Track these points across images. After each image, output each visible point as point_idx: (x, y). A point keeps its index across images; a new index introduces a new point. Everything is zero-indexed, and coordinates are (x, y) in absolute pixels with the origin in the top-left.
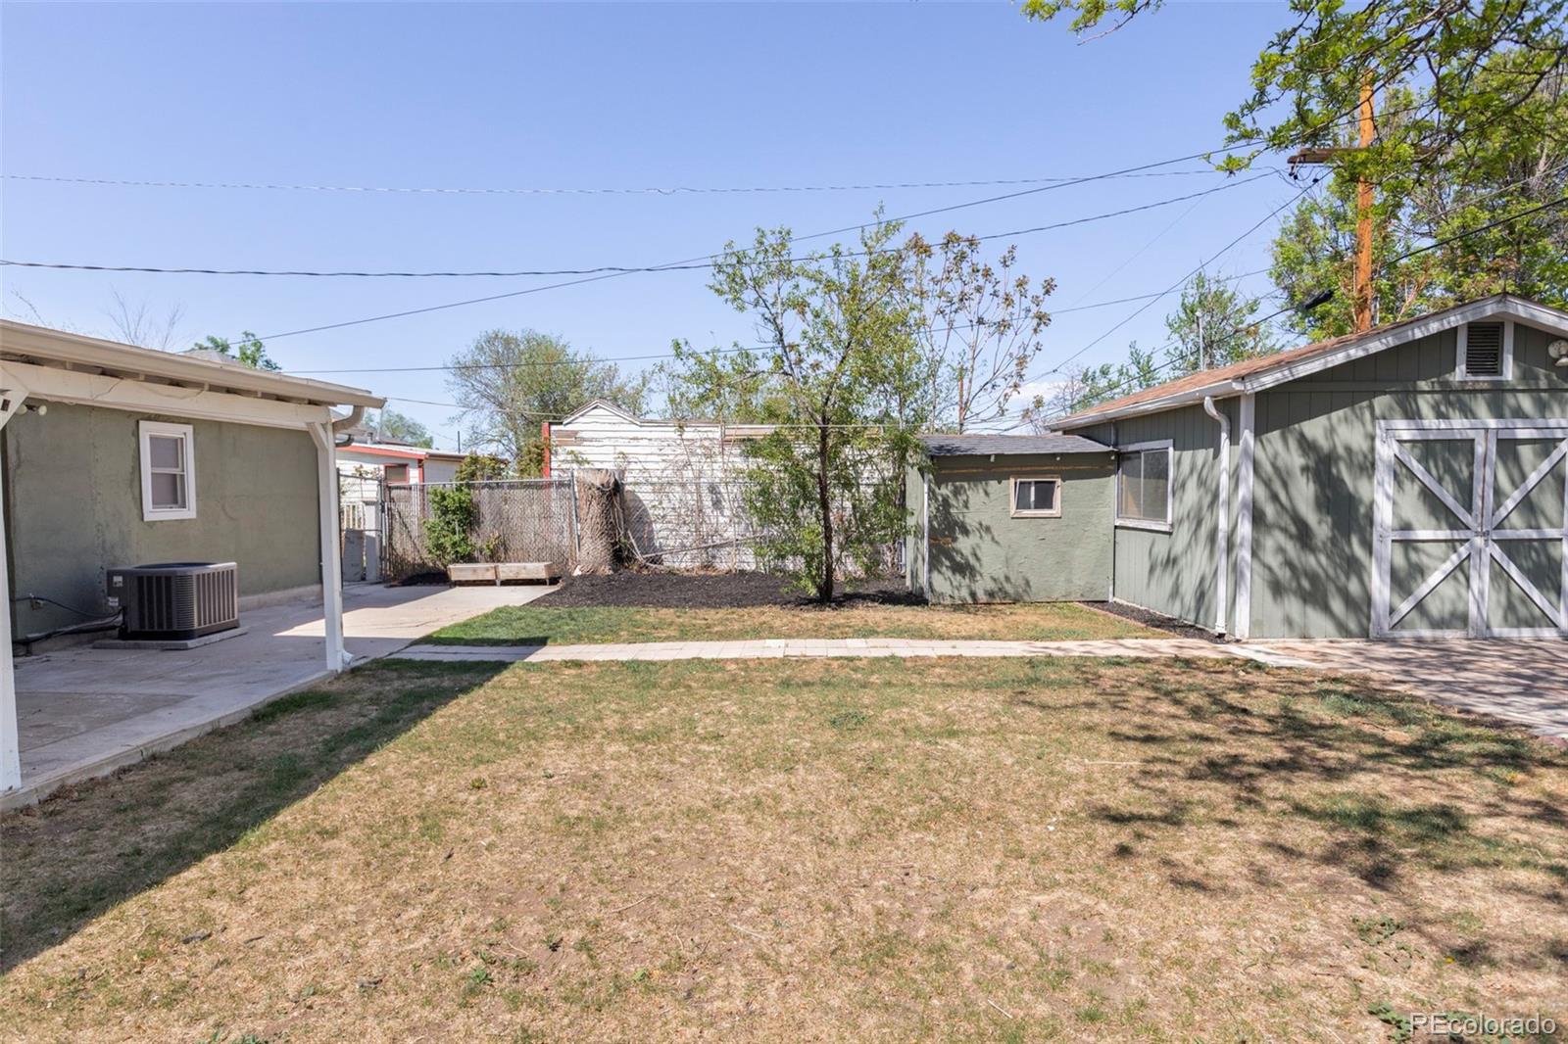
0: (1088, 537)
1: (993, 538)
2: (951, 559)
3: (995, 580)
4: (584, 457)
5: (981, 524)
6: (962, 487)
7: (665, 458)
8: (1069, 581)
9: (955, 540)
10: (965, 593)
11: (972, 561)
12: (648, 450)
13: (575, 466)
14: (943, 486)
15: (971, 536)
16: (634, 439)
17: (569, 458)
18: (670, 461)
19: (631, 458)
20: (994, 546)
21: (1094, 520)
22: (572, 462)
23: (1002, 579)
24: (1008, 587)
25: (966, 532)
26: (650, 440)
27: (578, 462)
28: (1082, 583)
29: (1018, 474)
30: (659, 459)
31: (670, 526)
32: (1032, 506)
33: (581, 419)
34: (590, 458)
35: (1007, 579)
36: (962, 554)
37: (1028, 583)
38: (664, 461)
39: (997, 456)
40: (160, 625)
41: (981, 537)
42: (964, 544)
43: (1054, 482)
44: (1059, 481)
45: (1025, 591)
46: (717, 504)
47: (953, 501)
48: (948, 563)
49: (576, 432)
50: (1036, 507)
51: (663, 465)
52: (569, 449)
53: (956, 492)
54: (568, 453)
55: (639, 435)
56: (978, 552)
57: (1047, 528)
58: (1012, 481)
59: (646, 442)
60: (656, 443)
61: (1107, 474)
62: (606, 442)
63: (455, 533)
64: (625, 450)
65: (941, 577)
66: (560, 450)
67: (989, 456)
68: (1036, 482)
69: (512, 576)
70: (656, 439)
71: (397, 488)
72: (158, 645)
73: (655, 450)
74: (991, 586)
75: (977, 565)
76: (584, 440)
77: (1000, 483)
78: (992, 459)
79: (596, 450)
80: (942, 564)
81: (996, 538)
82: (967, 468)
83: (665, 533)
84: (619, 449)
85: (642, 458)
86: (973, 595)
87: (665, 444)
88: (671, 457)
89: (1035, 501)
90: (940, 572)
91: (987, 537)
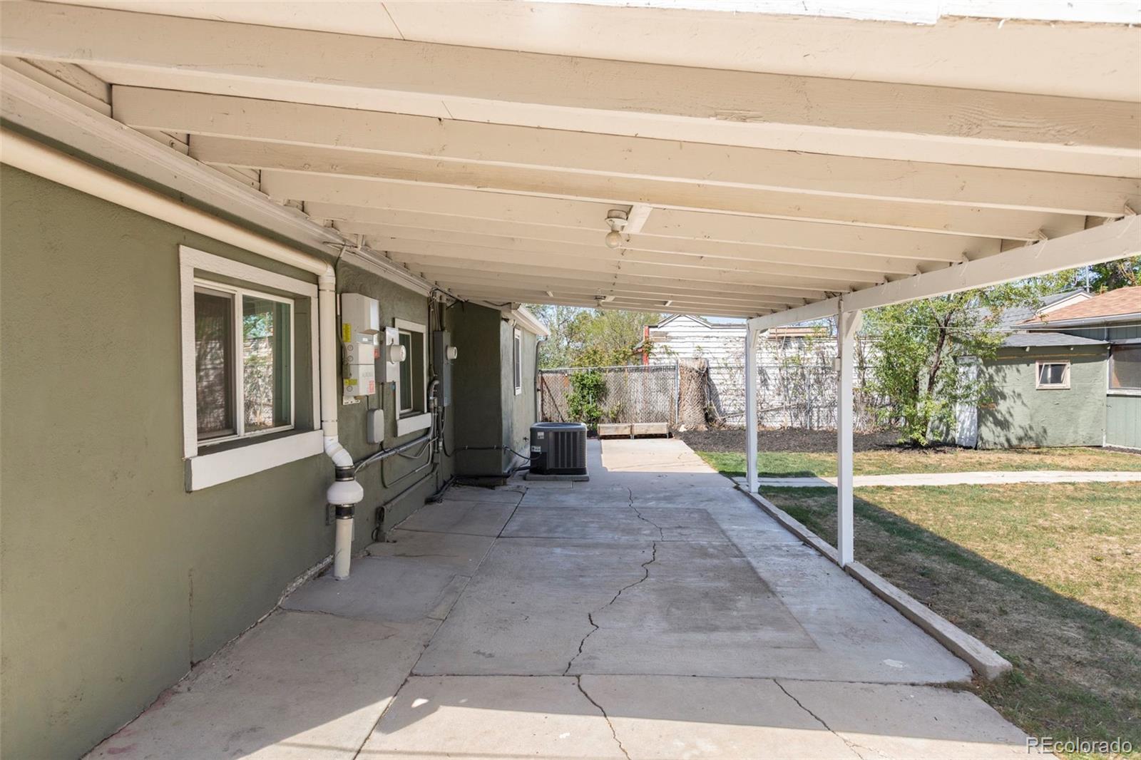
0: (1088, 402)
1: (1023, 402)
2: (995, 418)
3: (1022, 428)
4: (672, 349)
5: (1014, 392)
6: (1002, 368)
7: (728, 350)
8: (1075, 432)
9: (997, 404)
10: (1003, 440)
11: (1007, 416)
12: (717, 345)
13: (666, 356)
14: (989, 368)
15: (1008, 399)
16: (707, 337)
17: (662, 350)
18: (732, 352)
19: (705, 350)
20: (1023, 407)
21: (1092, 391)
22: (664, 353)
23: (1028, 427)
24: (1031, 434)
25: (1004, 397)
26: (718, 337)
27: (668, 353)
28: (1084, 433)
29: (1041, 360)
30: (724, 350)
31: (732, 397)
32: (1049, 381)
33: (670, 324)
34: (676, 350)
35: (1031, 428)
36: (1002, 414)
37: (1045, 431)
38: (727, 352)
39: (1031, 347)
40: (569, 464)
41: (1015, 402)
42: (1003, 406)
43: (1065, 365)
44: (1069, 364)
45: (1043, 437)
46: (764, 382)
47: (996, 378)
48: (991, 419)
49: (667, 333)
50: (1052, 382)
51: (727, 355)
52: (662, 344)
53: (998, 371)
54: (662, 347)
55: (710, 334)
56: (1012, 410)
57: (1061, 396)
58: (1037, 364)
59: (715, 339)
60: (722, 340)
61: (1102, 359)
62: (687, 339)
63: (589, 403)
64: (701, 345)
65: (987, 429)
66: (655, 345)
67: (1025, 348)
68: (1052, 365)
69: (643, 432)
70: (722, 337)
71: (547, 372)
72: (569, 478)
73: (721, 345)
74: (1021, 433)
75: (1010, 419)
76: (672, 338)
77: (1028, 365)
78: (1028, 350)
79: (682, 345)
80: (988, 419)
81: (1025, 402)
82: (1006, 356)
83: (728, 402)
84: (696, 345)
85: (712, 350)
86: (1008, 440)
87: (729, 340)
88: (732, 350)
89: (1052, 378)
90: (986, 425)
91: (1019, 402)
